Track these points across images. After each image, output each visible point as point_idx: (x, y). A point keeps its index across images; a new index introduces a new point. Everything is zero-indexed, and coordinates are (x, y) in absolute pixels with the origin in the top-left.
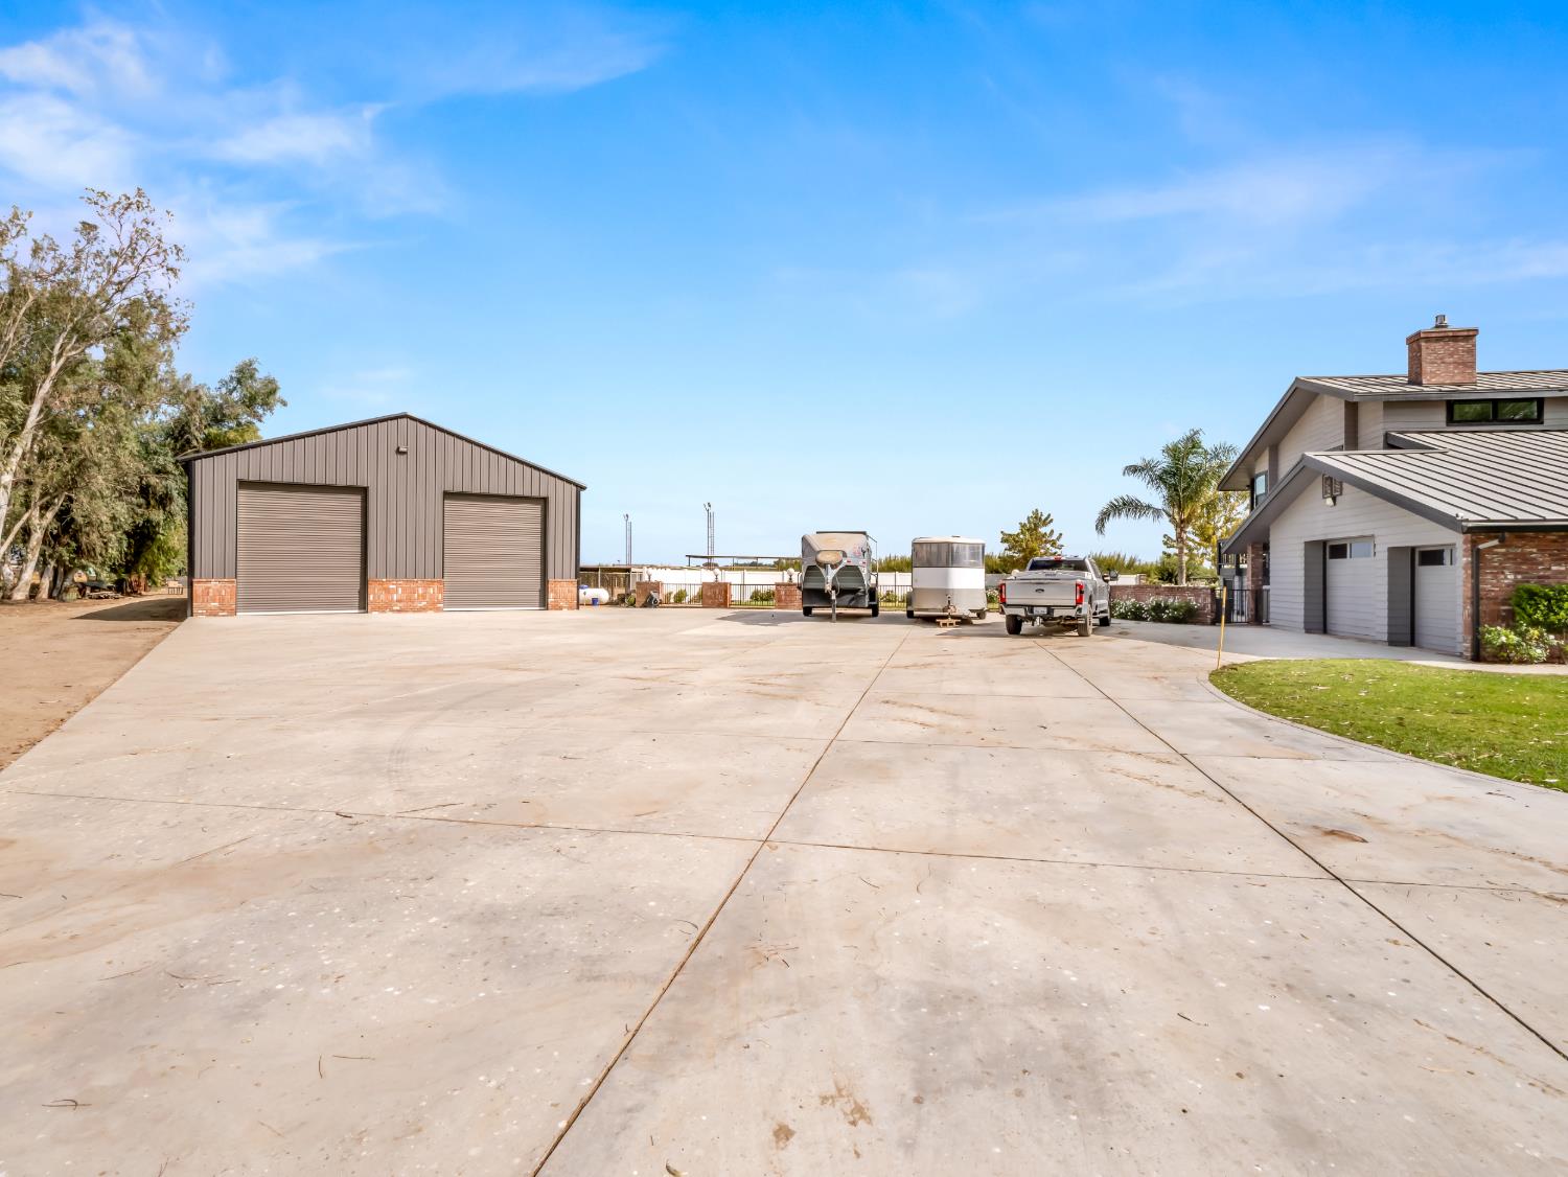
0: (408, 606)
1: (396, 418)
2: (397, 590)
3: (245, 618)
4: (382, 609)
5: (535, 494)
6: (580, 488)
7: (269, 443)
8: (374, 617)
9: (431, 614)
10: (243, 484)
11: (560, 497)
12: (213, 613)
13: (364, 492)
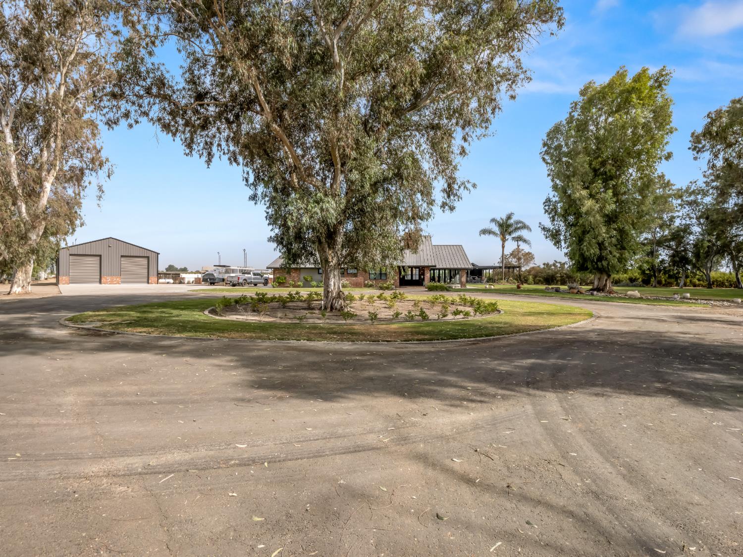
0: (111, 283)
1: (108, 238)
2: (109, 279)
3: (71, 285)
4: (105, 284)
5: (146, 255)
6: (158, 254)
7: (77, 245)
8: (103, 285)
9: (117, 285)
10: (71, 255)
11: (152, 257)
12: (64, 284)
13: (100, 256)
